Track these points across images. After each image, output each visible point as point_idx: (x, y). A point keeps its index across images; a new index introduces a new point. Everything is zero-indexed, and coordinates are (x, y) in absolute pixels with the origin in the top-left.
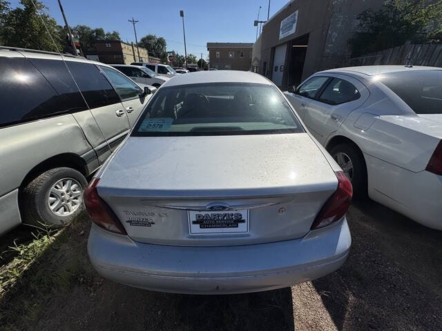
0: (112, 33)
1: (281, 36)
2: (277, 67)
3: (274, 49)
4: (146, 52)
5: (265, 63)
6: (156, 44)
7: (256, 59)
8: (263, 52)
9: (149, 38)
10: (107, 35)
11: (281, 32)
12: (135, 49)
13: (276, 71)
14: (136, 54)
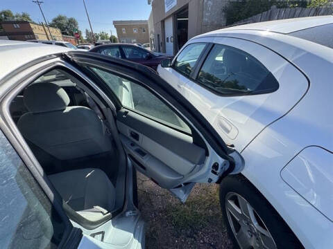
0: (21, 14)
1: (167, 10)
2: (168, 38)
3: (163, 22)
4: (59, 31)
5: (158, 35)
6: (68, 24)
7: (152, 32)
8: (155, 25)
9: (60, 18)
10: (17, 17)
11: (166, 6)
12: (46, 28)
13: (168, 41)
14: (49, 34)
